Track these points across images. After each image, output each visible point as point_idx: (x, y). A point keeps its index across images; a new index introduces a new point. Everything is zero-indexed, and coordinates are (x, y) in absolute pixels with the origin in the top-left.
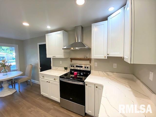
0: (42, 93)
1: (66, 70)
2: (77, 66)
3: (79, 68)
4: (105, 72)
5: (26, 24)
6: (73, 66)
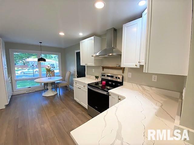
0: (75, 98)
1: (97, 79)
2: (108, 76)
3: (109, 78)
4: (140, 85)
5: (62, 34)
6: (104, 76)
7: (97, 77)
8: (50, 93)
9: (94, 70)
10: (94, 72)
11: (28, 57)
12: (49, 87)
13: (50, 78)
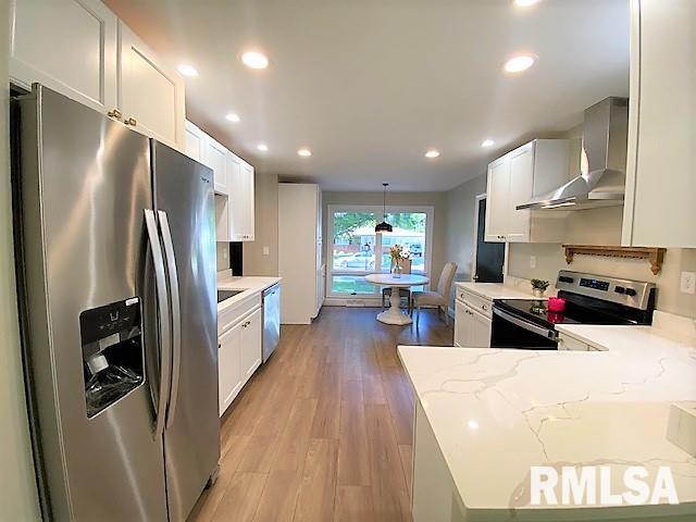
6: (570, 281)
7: (539, 285)
8: (393, 317)
9: (533, 258)
10: (533, 266)
11: (360, 225)
12: (395, 300)
13: (397, 275)
